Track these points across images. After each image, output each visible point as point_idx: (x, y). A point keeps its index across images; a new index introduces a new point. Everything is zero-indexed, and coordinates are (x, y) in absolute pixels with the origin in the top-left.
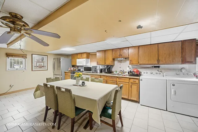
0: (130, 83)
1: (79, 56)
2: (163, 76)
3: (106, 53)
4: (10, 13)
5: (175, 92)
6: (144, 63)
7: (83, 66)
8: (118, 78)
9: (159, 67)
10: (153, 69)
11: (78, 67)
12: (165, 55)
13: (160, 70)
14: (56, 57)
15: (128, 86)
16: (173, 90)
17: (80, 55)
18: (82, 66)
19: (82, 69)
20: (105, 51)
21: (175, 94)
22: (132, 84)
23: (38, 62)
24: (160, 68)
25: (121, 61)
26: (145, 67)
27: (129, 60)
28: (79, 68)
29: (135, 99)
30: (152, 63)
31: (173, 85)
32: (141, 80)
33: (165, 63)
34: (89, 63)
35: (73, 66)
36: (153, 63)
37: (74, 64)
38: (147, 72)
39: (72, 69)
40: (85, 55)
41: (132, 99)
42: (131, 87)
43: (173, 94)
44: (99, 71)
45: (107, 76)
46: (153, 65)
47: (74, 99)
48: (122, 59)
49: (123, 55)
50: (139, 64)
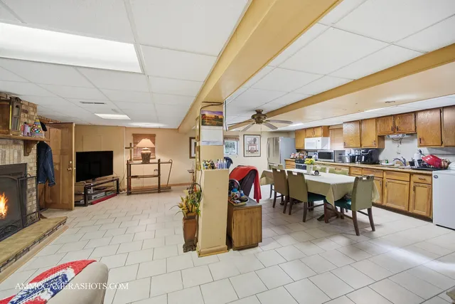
0: (412, 182)
1: (309, 132)
3: (363, 126)
4: (256, 111)
7: (316, 151)
8: (385, 173)
11: (307, 151)
14: (272, 136)
15: (407, 187)
17: (311, 131)
18: (314, 151)
19: (315, 156)
20: (360, 122)
22: (417, 184)
23: (250, 144)
27: (418, 138)
28: (309, 154)
29: (424, 213)
32: (436, 177)
34: (329, 143)
35: (298, 151)
37: (299, 147)
39: (297, 154)
40: (320, 132)
41: (416, 211)
42: (414, 190)
44: (347, 160)
45: (362, 168)
47: (306, 184)
48: (400, 135)
49: (402, 128)
50: (443, 146)
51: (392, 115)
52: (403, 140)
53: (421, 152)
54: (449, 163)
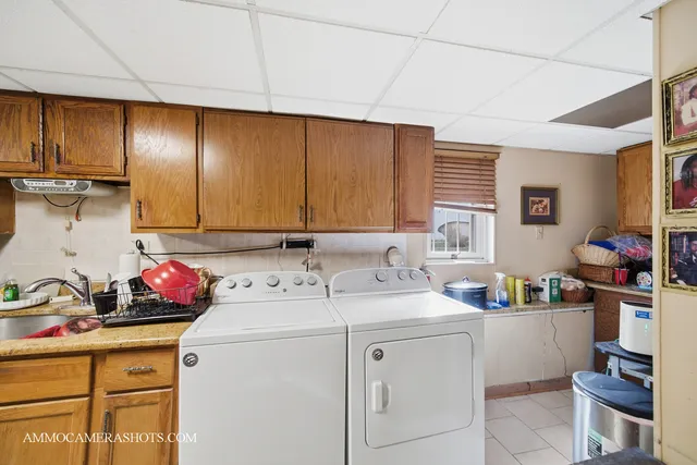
0: (100, 393)
2: (328, 295)
5: (385, 391)
6: (233, 224)
9: (308, 244)
10: (285, 255)
12: (336, 183)
13: (315, 261)
16: (374, 385)
21: (385, 404)
22: (120, 400)
24: (316, 249)
25: (74, 206)
26: (244, 245)
27: (133, 199)
30: (274, 226)
31: (378, 355)
33: (337, 227)
36: (283, 226)
38: (252, 276)
43: (374, 408)
46: (284, 236)
48: (70, 185)
49: (78, 156)
50: (200, 230)
51: (34, 95)
52: (86, 207)
53: (141, 247)
54: (213, 280)
